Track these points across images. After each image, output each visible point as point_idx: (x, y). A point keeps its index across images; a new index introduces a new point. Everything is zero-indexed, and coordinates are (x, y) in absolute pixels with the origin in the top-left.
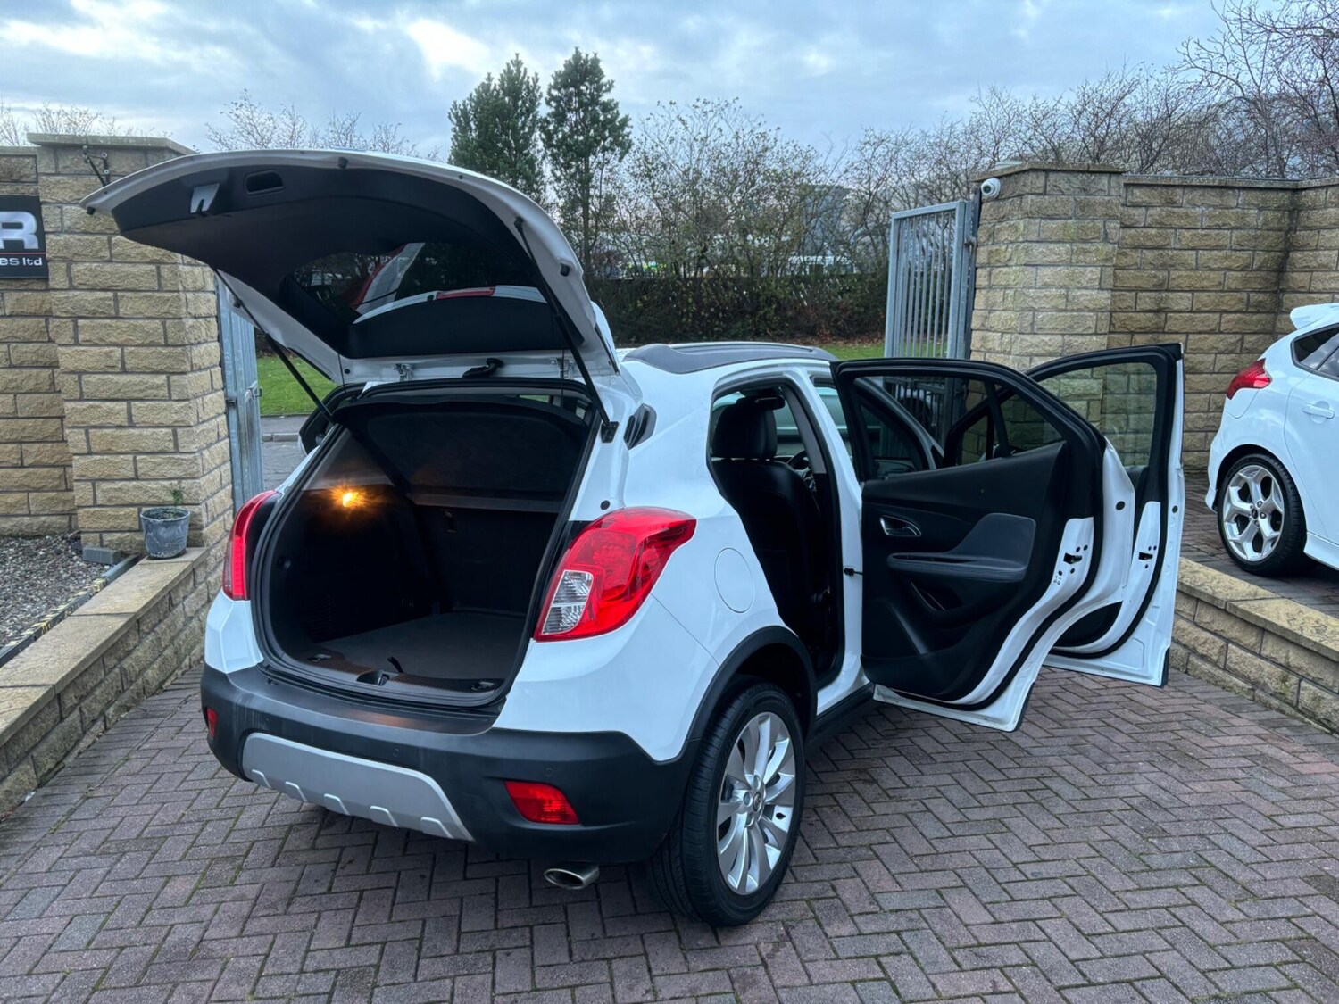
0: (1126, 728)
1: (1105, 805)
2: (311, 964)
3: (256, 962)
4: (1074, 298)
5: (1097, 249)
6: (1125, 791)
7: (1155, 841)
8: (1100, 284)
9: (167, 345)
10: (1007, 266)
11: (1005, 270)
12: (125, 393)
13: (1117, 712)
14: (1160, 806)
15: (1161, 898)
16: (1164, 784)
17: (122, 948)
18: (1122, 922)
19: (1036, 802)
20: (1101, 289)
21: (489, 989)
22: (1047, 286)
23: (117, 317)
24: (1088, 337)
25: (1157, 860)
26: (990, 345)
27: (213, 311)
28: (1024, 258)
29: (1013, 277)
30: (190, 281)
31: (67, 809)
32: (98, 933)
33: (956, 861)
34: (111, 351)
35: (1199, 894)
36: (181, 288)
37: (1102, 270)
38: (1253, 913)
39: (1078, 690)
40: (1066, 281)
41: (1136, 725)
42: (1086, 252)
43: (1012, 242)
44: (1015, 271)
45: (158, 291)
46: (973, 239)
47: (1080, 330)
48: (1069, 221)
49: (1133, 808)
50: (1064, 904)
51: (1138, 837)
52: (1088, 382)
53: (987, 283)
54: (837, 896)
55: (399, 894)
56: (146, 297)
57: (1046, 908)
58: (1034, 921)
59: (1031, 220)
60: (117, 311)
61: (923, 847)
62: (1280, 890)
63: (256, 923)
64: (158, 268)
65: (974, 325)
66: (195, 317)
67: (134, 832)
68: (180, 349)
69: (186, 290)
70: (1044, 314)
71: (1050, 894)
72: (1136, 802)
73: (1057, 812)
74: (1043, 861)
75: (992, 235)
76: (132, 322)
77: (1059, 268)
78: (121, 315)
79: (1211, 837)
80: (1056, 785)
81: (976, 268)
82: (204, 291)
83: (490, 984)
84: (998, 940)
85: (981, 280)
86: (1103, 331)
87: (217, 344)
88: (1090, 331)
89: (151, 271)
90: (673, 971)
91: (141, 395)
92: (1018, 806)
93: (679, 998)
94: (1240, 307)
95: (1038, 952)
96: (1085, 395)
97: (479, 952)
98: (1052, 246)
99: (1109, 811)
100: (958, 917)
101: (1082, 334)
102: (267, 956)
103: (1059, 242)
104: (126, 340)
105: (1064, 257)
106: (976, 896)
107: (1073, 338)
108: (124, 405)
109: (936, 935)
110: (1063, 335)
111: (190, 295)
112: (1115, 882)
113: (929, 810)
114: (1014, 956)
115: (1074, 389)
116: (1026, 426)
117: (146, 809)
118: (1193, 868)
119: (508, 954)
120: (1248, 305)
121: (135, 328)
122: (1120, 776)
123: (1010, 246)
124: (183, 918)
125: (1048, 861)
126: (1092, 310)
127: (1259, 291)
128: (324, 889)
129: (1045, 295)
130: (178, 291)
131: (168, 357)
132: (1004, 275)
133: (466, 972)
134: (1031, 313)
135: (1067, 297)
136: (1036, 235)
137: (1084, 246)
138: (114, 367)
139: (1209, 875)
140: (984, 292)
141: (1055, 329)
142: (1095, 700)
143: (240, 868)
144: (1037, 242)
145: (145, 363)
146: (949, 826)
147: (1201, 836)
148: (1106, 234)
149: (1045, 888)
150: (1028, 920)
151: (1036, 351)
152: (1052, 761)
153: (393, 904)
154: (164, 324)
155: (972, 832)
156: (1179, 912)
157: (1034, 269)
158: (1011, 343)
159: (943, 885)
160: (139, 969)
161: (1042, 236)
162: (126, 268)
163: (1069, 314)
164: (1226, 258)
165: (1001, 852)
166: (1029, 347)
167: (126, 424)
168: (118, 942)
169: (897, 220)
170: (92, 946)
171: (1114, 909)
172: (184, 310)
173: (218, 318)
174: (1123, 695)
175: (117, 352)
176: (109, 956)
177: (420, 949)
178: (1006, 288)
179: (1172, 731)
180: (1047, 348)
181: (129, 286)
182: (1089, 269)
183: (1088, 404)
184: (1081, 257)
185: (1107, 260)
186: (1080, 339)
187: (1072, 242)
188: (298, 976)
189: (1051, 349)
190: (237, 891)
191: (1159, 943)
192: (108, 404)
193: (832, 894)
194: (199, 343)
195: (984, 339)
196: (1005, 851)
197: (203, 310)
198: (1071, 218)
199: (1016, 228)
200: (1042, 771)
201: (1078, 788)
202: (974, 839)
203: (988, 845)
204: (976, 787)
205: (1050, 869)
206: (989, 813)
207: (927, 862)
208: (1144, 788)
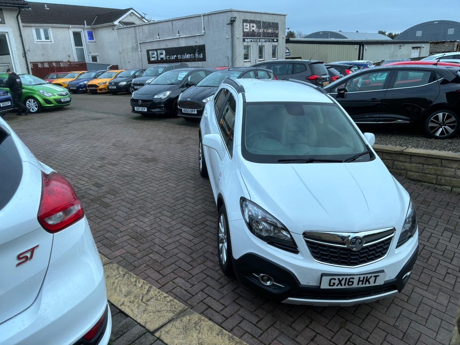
1: (155, 212)
15: (140, 195)
16: (142, 223)
18: (147, 189)
19: (171, 208)
25: (141, 201)
35: (133, 197)
38: (123, 197)
49: (148, 213)
50: (157, 189)
57: (160, 188)
61: (187, 191)
62: (116, 203)
72: (148, 215)
73: (165, 206)
79: (129, 210)
95: (158, 182)
99: (153, 210)
112: (149, 195)
114: (161, 181)
118: (134, 202)
139: (131, 201)
147: (132, 210)
156: (137, 193)
191: (140, 188)
200: (174, 218)
201: (163, 215)
202: (179, 196)
203: (176, 195)
204: (187, 208)
205: (161, 194)
206: (180, 202)
207: (184, 189)
208: (147, 220)
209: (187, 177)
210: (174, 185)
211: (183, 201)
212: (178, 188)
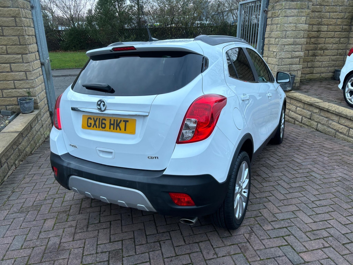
0: (326, 155)
1: (331, 180)
2: (99, 250)
3: (81, 250)
4: (298, 27)
5: (305, 11)
6: (335, 175)
7: (350, 191)
8: (305, 22)
9: (20, 45)
10: (278, 17)
11: (277, 18)
12: (8, 61)
13: (321, 150)
14: (347, 180)
16: (345, 172)
17: (34, 248)
19: (310, 180)
20: (306, 24)
21: (161, 256)
22: (290, 23)
23: (3, 36)
24: (301, 39)
26: (271, 42)
27: (34, 34)
28: (284, 14)
29: (280, 21)
30: (26, 23)
31: (7, 196)
32: (24, 242)
33: (294, 201)
34: (3, 47)
36: (23, 26)
37: (306, 18)
39: (307, 144)
40: (296, 21)
41: (328, 154)
42: (302, 12)
43: (280, 9)
44: (281, 19)
45: (16, 27)
46: (267, 9)
47: (299, 37)
48: (298, 2)
49: (339, 181)
50: (333, 214)
51: (345, 190)
52: (300, 53)
53: (271, 23)
54: (262, 216)
55: (123, 222)
56: (12, 29)
57: (327, 217)
58: (326, 221)
59: (287, 2)
60: (3, 33)
61: (282, 197)
63: (78, 235)
64: (15, 19)
65: (266, 36)
66: (28, 36)
67: (31, 204)
68: (25, 46)
69: (25, 26)
70: (289, 32)
71: (327, 211)
72: (339, 178)
73: (318, 183)
74: (320, 200)
75: (273, 7)
76: (8, 37)
77: (294, 17)
78: (4, 35)
80: (313, 174)
81: (267, 18)
82: (30, 27)
83: (161, 254)
84: (318, 228)
85: (269, 21)
86: (305, 37)
87: (36, 45)
88: (302, 37)
89: (13, 20)
90: (220, 246)
91: (14, 61)
92: (305, 182)
93: (225, 256)
94: (340, 30)
95: (332, 231)
96: (299, 57)
97: (154, 242)
98: (293, 10)
99: (333, 182)
100: (302, 221)
101: (299, 38)
102: (84, 247)
103: (295, 9)
104: (7, 43)
105: (296, 14)
106: (305, 213)
107: (297, 39)
108: (8, 65)
109: (298, 228)
110: (294, 38)
111: (26, 28)
113: (279, 184)
114: (325, 234)
115: (296, 55)
116: (281, 66)
117: (33, 195)
119: (164, 243)
120: (342, 29)
121: (9, 39)
122: (331, 171)
123: (279, 11)
124: (52, 235)
125: (322, 200)
126: (303, 31)
127: (346, 25)
128: (98, 222)
129: (290, 26)
130: (22, 27)
131: (21, 49)
132: (276, 20)
133: (152, 250)
134: (285, 32)
135: (296, 26)
136: (288, 7)
137: (302, 10)
138: (4, 52)
140: (269, 26)
141: (292, 36)
142: (313, 147)
143: (68, 215)
144: (289, 9)
145: (14, 51)
146: (287, 189)
148: (308, 6)
149: (325, 209)
150: (324, 221)
151: (286, 43)
152: (309, 166)
153: (122, 226)
154: (19, 38)
155: (295, 191)
157: (287, 18)
158: (278, 41)
159: (294, 210)
160: (41, 256)
161: (290, 7)
162: (5, 19)
163: (296, 32)
164: (337, 15)
165: (307, 198)
166: (284, 42)
167: (10, 71)
168: (32, 245)
169: (240, 4)
170: (23, 247)
171: (348, 215)
172: (25, 33)
173: (35, 36)
174: (320, 145)
175: (4, 47)
176: (29, 251)
177: (134, 242)
178: (277, 24)
179: (339, 156)
180: (289, 43)
181: (6, 25)
182: (303, 17)
183: (300, 60)
184: (301, 14)
185: (308, 15)
186: (299, 40)
187: (298, 9)
188: (96, 255)
189: (290, 43)
190: (69, 224)
192: (3, 64)
193: (260, 215)
194: (30, 44)
195: (269, 41)
196: (308, 197)
197: (31, 33)
198: (299, 1)
199: (282, 5)
200: (308, 170)
201: (321, 175)
202: (297, 193)
203: (302, 195)
204: (290, 176)
205: (324, 203)
206: (298, 184)
207: (285, 202)
208: (340, 174)
209: (270, 227)
210: (300, 214)
211: (293, 185)
212: (294, 208)
